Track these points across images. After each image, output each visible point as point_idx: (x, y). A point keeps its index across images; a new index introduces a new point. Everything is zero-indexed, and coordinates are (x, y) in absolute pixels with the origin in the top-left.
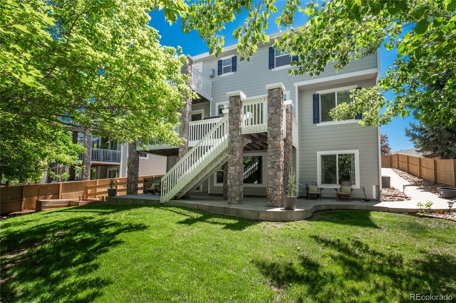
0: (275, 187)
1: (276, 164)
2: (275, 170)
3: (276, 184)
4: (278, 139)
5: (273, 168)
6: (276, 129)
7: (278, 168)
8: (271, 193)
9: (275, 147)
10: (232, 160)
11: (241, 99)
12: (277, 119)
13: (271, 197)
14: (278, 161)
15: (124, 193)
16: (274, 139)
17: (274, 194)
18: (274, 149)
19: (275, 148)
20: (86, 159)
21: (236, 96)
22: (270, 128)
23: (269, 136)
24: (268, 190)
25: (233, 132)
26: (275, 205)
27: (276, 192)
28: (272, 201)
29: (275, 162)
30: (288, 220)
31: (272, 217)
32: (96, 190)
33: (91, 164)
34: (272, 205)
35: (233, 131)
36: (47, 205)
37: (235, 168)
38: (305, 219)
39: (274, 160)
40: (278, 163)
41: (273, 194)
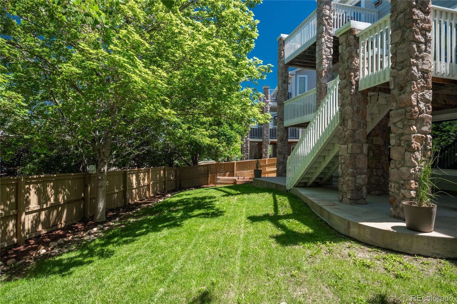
0: (402, 182)
1: (403, 138)
2: (402, 150)
3: (403, 177)
4: (408, 89)
5: (399, 145)
6: (403, 71)
7: (407, 145)
8: (396, 193)
9: (402, 105)
10: (343, 135)
11: (357, 33)
12: (405, 50)
13: (395, 199)
14: (406, 131)
15: (274, 175)
16: (401, 90)
17: (401, 194)
18: (400, 111)
19: (402, 108)
20: (265, 138)
21: (348, 31)
22: (395, 71)
23: (392, 87)
24: (391, 187)
25: (344, 90)
26: (401, 215)
27: (403, 191)
28: (397, 207)
29: (402, 134)
30: (399, 250)
31: (367, 237)
32: (265, 169)
33: (270, 142)
34: (396, 214)
35: (344, 88)
36: (218, 182)
37: (346, 146)
38: (447, 259)
39: (400, 131)
40: (406, 136)
41: (398, 195)
